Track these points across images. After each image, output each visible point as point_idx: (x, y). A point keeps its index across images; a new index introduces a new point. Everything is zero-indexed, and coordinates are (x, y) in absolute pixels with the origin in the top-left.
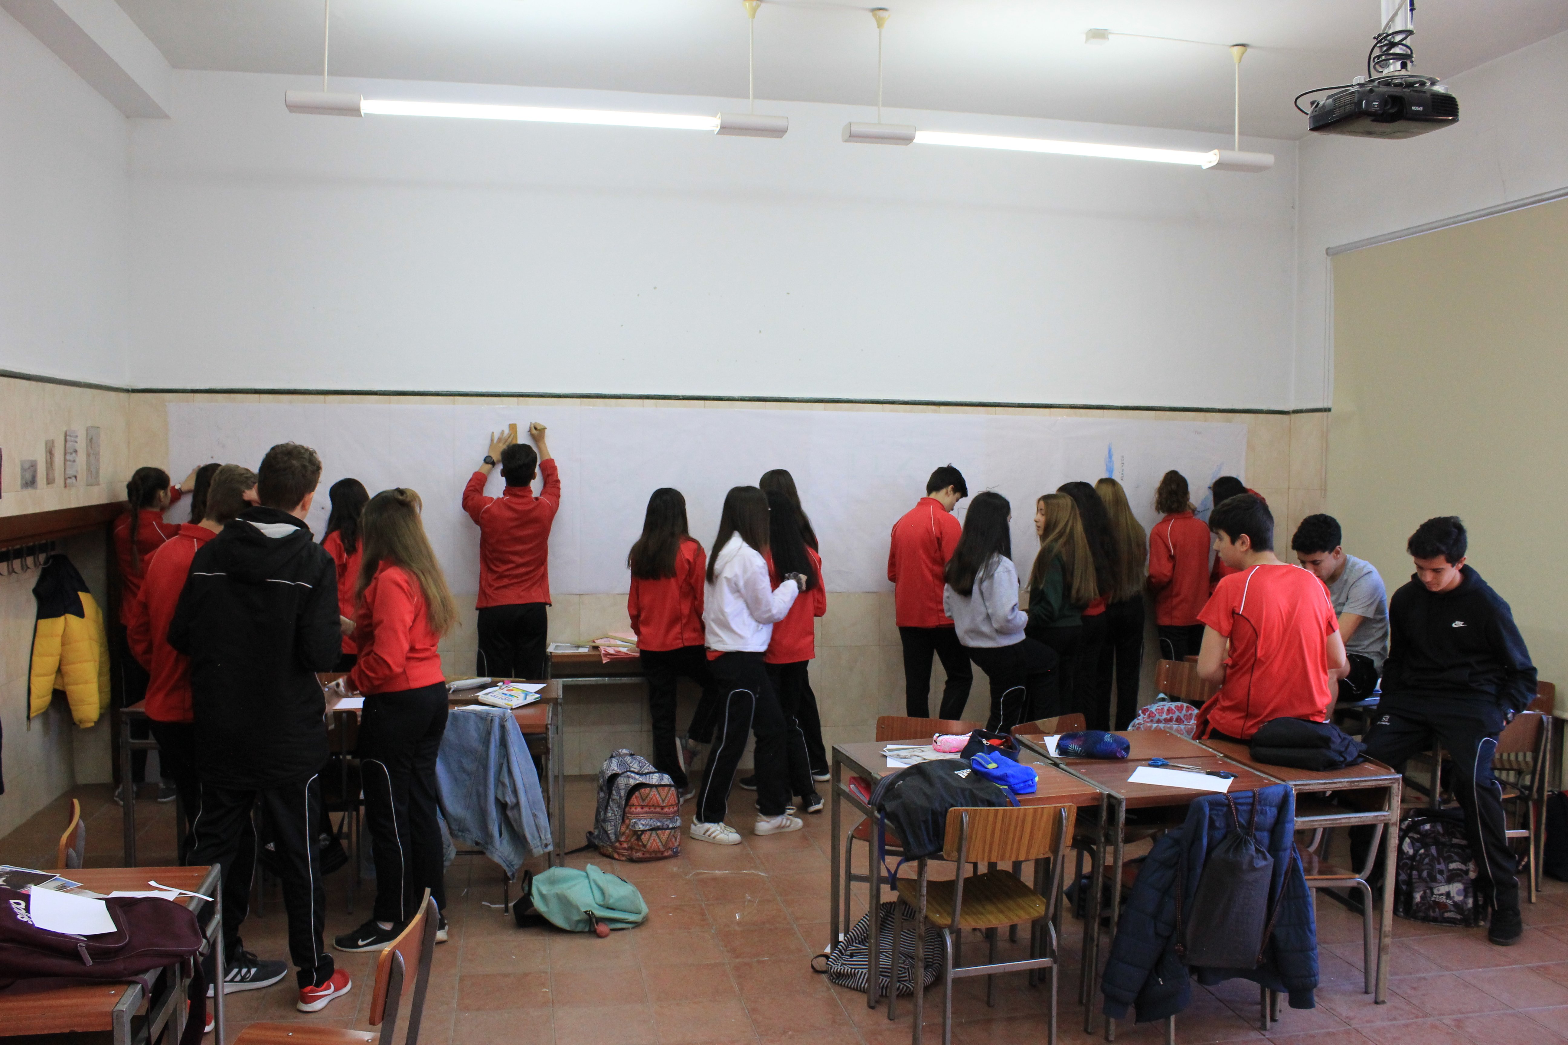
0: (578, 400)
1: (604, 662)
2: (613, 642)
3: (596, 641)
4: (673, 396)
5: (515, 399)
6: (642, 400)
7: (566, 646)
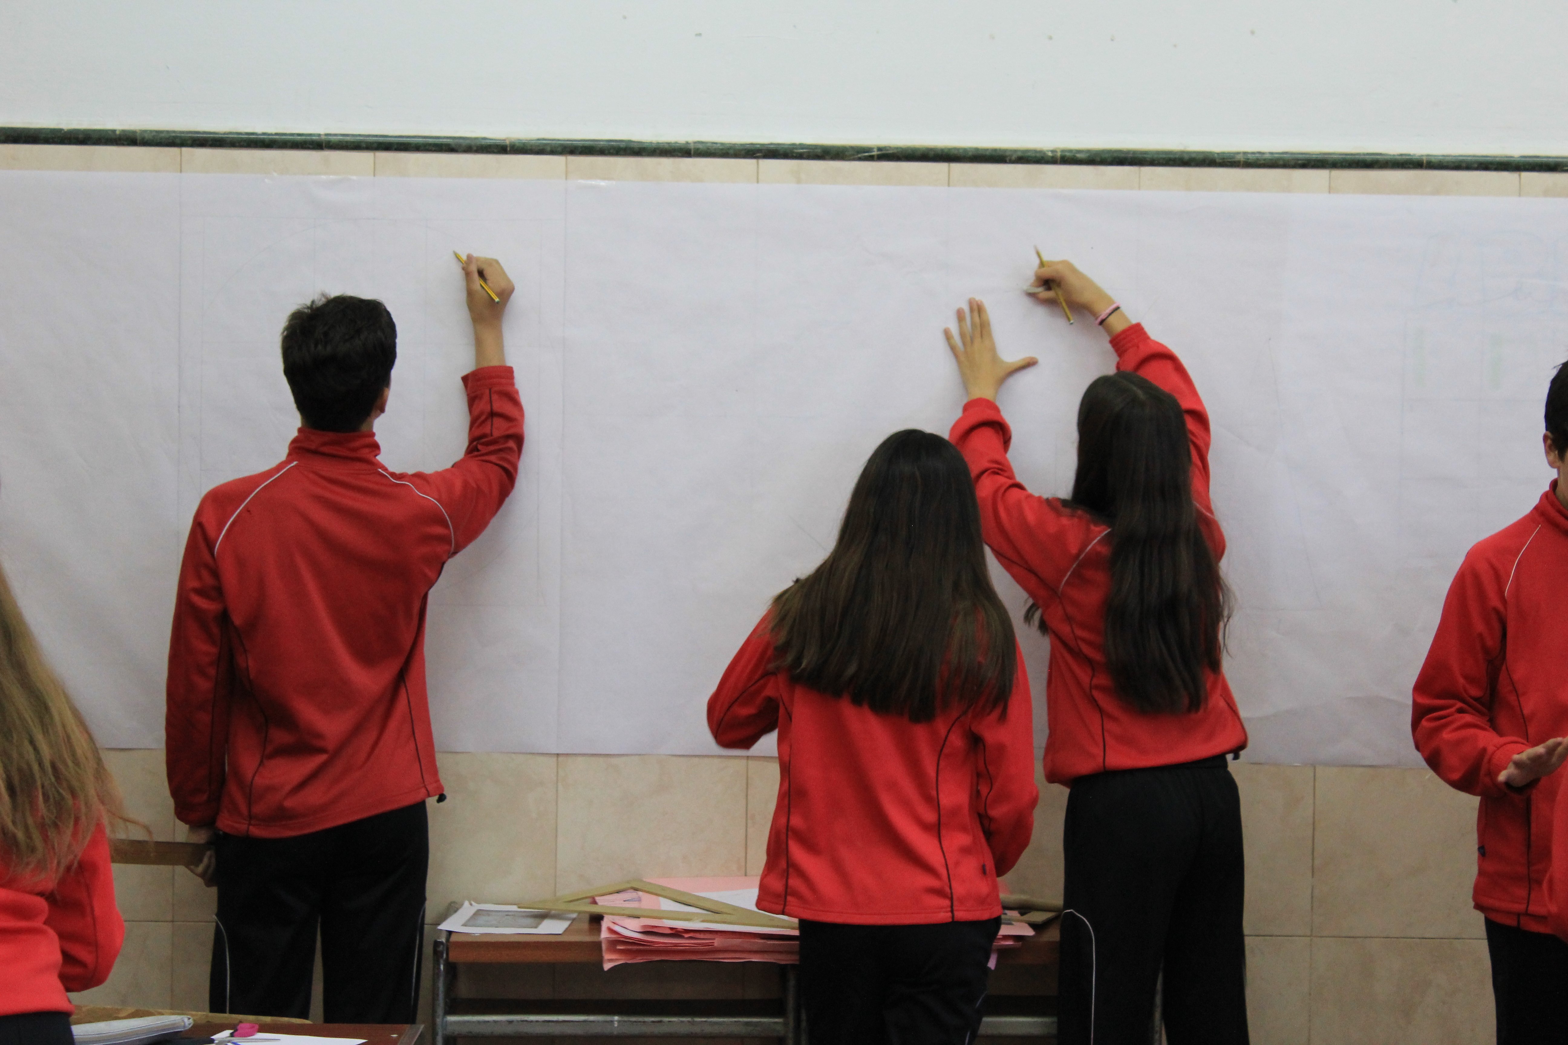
0: (558, 161)
1: (607, 966)
2: (648, 902)
3: (598, 899)
4: (852, 148)
5: (366, 157)
6: (754, 161)
7: (508, 913)
